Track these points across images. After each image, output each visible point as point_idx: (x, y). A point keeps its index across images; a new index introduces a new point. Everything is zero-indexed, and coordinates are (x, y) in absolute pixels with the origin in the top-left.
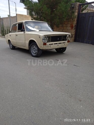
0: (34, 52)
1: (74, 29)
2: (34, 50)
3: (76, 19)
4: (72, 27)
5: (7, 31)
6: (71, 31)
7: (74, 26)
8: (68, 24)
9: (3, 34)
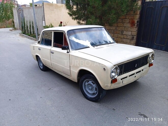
0: (90, 92)
1: (135, 26)
2: (90, 88)
3: (139, 12)
4: (133, 24)
5: (30, 28)
6: (131, 30)
7: (136, 22)
8: (126, 18)
9: (23, 32)
